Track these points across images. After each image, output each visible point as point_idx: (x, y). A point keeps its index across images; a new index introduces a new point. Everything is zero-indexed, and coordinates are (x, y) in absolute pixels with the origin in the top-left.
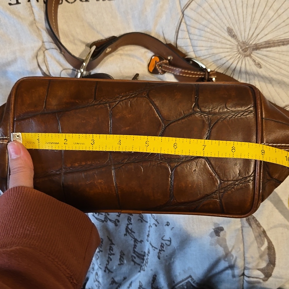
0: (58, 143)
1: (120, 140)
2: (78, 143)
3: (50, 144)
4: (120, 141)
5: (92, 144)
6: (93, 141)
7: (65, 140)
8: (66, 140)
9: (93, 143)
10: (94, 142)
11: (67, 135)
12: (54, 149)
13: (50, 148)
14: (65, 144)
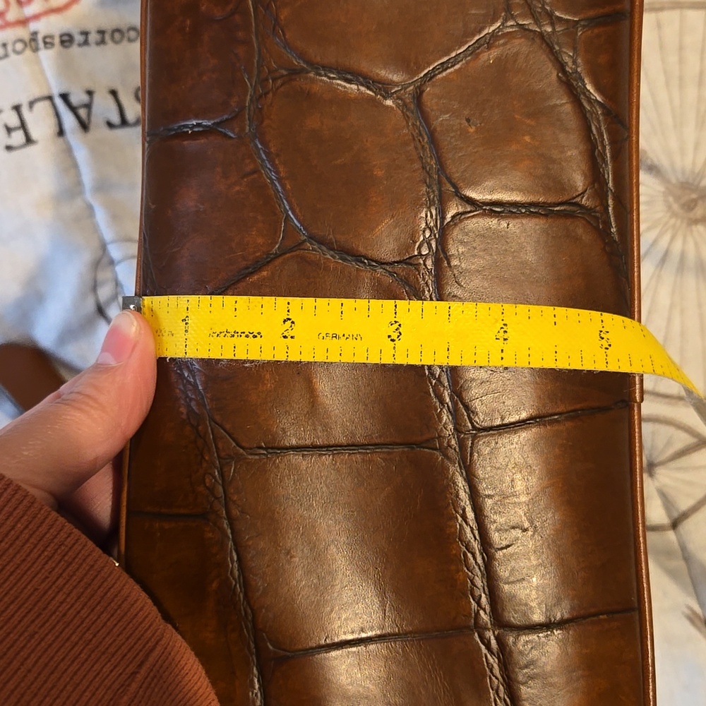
0: (259, 333)
1: (505, 325)
2: (334, 336)
3: (228, 339)
4: (505, 329)
5: (393, 340)
6: (396, 326)
7: (285, 321)
8: (289, 322)
9: (394, 336)
10: (401, 330)
11: (296, 301)
12: (241, 356)
13: (228, 355)
14: (285, 337)
